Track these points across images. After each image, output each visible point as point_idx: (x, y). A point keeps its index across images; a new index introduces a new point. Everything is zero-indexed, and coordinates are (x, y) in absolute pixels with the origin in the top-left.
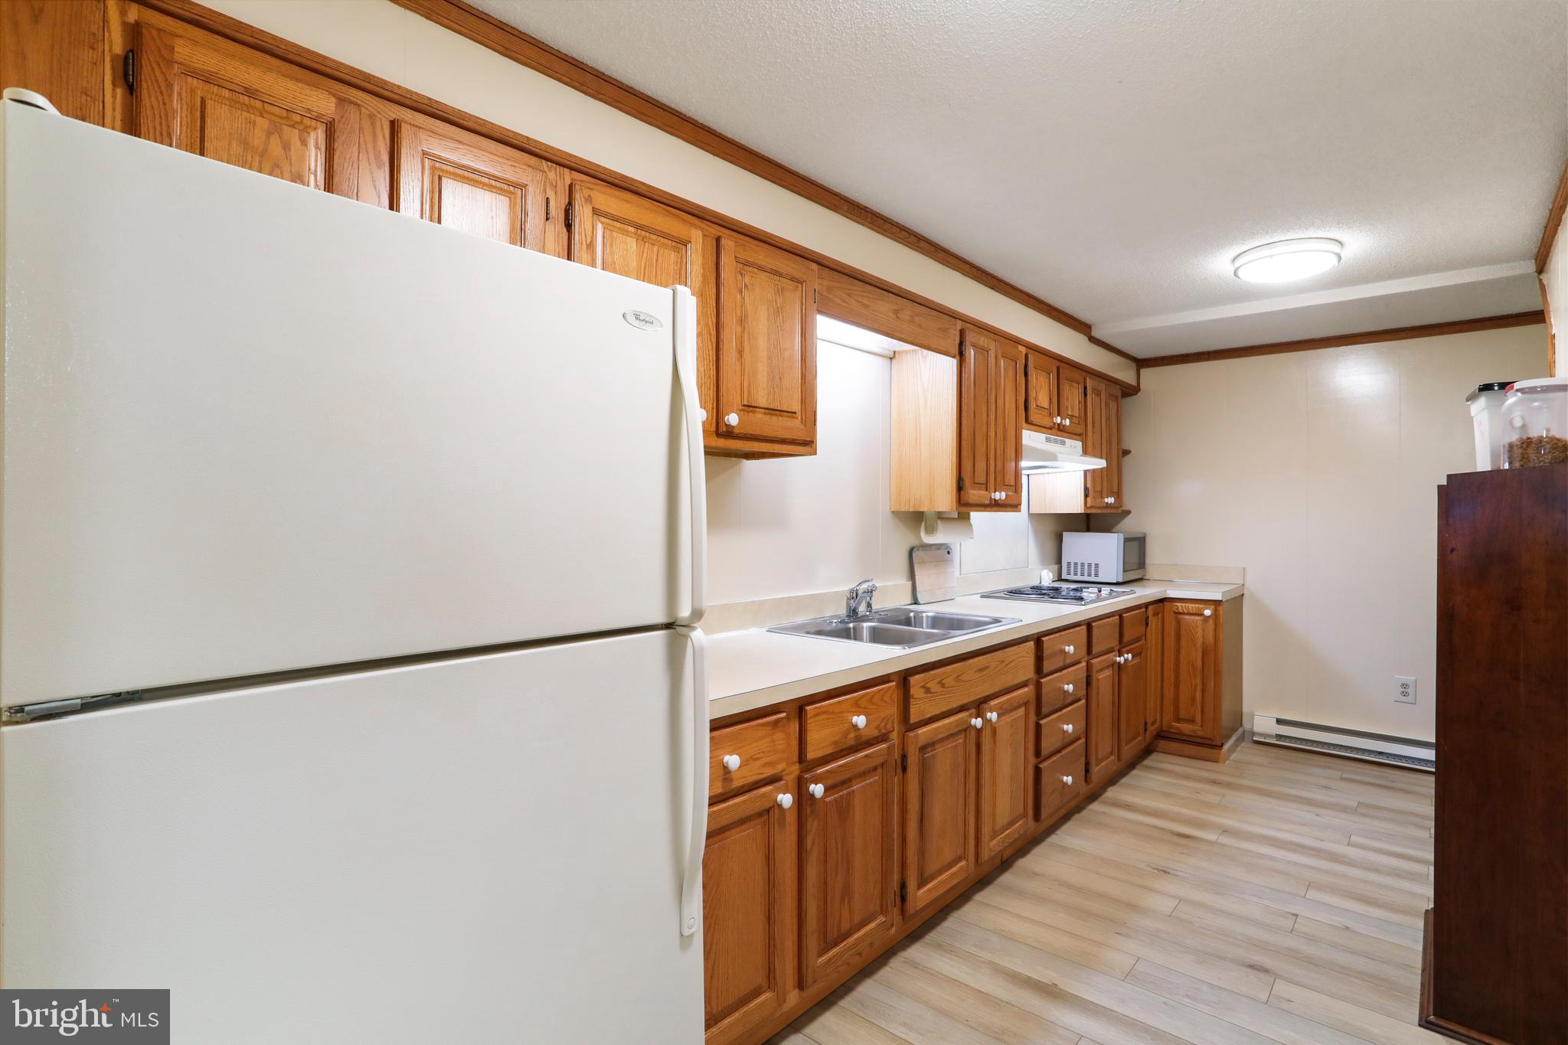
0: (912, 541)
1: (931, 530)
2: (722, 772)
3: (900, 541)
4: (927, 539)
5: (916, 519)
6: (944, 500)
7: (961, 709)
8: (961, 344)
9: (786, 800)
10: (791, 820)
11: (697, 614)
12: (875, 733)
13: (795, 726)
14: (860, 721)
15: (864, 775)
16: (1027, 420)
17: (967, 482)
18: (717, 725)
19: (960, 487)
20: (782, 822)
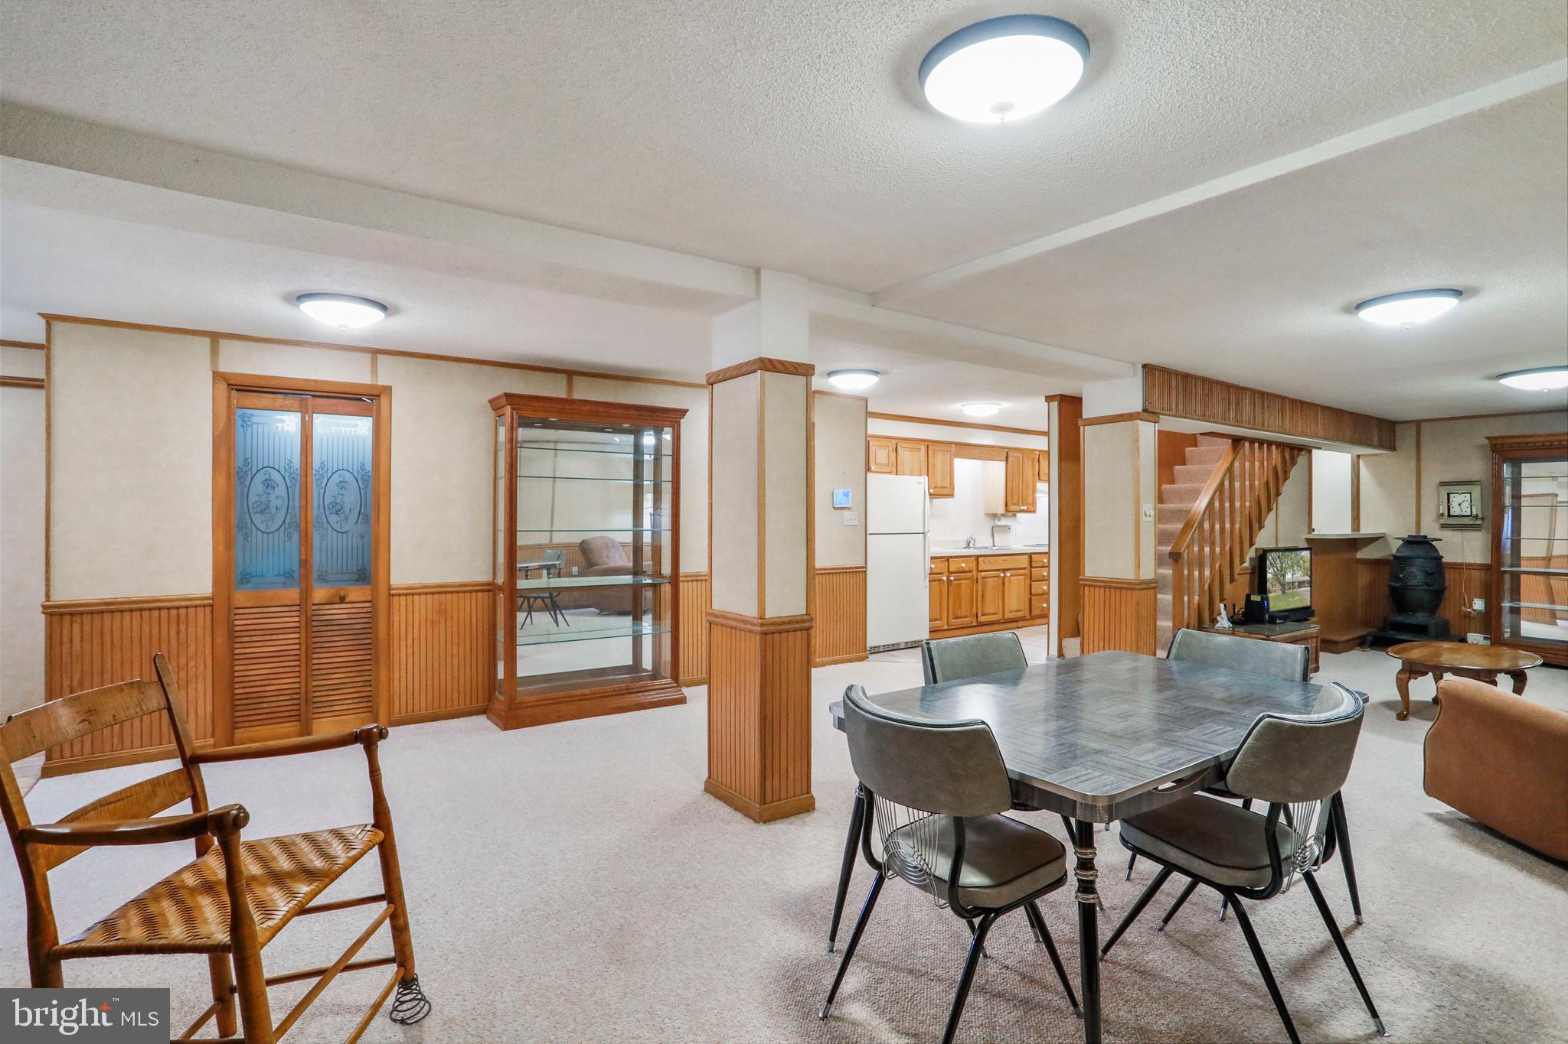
0: (993, 524)
1: (999, 520)
2: (931, 568)
3: (988, 524)
4: (999, 523)
5: (994, 516)
6: (1002, 510)
7: (997, 570)
8: (1007, 457)
9: (945, 578)
10: (946, 583)
11: (928, 532)
12: (967, 569)
13: (947, 563)
14: (963, 565)
15: (965, 579)
16: (1039, 479)
17: (1009, 504)
18: (932, 558)
19: (1006, 506)
20: (944, 583)
